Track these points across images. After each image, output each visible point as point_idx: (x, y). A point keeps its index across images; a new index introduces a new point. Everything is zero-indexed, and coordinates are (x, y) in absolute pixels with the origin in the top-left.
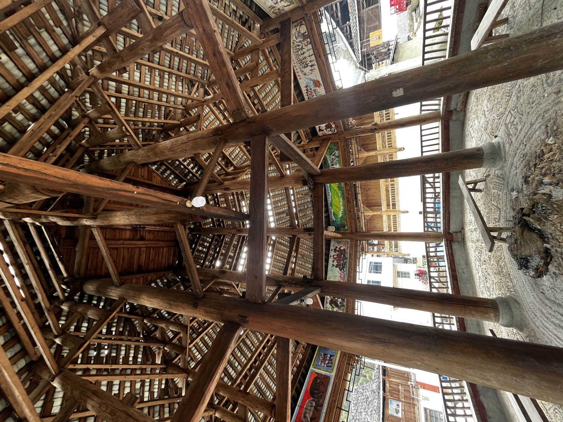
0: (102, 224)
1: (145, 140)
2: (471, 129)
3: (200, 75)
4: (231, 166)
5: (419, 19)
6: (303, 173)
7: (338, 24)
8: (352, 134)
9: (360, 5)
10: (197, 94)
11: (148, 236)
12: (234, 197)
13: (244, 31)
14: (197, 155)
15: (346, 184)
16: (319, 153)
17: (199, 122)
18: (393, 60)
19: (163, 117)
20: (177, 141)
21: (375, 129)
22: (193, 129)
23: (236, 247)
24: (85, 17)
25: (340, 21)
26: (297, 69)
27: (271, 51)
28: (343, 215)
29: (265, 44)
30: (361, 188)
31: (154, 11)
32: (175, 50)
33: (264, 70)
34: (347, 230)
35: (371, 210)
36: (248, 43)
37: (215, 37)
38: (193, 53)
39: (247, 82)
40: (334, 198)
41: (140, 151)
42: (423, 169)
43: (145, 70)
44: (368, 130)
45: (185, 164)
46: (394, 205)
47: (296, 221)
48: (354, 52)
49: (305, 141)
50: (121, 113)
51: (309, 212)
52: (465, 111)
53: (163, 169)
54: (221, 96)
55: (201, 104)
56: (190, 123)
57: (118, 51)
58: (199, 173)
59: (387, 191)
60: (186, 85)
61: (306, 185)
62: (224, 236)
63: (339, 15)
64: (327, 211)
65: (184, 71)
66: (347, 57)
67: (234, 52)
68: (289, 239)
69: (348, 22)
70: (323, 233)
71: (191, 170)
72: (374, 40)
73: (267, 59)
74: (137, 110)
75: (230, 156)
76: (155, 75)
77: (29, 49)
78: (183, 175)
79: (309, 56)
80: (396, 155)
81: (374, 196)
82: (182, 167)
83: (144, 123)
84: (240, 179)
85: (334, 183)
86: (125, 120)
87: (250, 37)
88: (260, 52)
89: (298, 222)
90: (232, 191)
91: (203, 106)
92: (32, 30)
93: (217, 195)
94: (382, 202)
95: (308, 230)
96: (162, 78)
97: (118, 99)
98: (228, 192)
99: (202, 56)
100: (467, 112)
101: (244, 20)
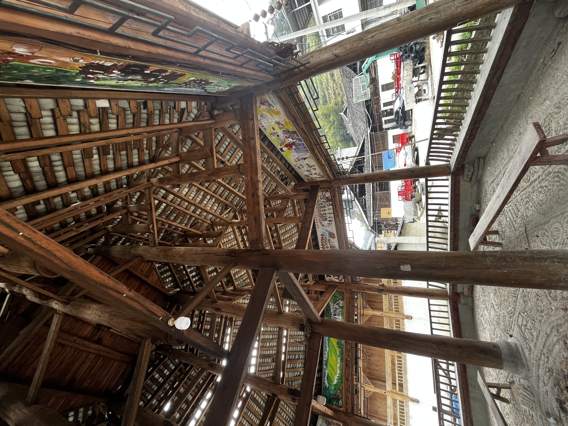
0: (69, 313)
1: (163, 239)
2: (482, 319)
3: (236, 203)
4: (232, 285)
5: (422, 209)
6: (302, 316)
7: (355, 195)
8: (358, 288)
9: (374, 188)
10: (227, 216)
11: (107, 340)
12: (221, 320)
13: (281, 184)
14: (204, 267)
15: (346, 342)
16: (323, 298)
17: (219, 238)
18: (400, 233)
19: (190, 225)
20: (191, 250)
21: (382, 290)
22: (210, 242)
23: (199, 387)
24: (170, 149)
25: (358, 194)
26: (317, 220)
27: (299, 202)
28: (338, 382)
29: (296, 197)
30: (363, 351)
31: (220, 157)
32: (224, 183)
33: (289, 213)
34: (341, 407)
35: (374, 384)
36: (281, 192)
37: (258, 185)
38: (237, 188)
39: (272, 219)
40: (331, 355)
41: (154, 248)
42: (434, 352)
43: (194, 189)
44: (375, 288)
45: (189, 270)
46: (401, 385)
47: (282, 373)
48: (367, 218)
49: (311, 282)
50: (157, 213)
51: (299, 365)
52: (472, 297)
53: (165, 269)
54: (247, 223)
55: (227, 224)
56: (210, 237)
57: (181, 173)
58: (198, 283)
59: (393, 364)
60: (221, 207)
61: (303, 331)
62: (192, 367)
63: (358, 190)
64: (320, 370)
65: (224, 197)
66: (360, 219)
67: (269, 195)
68: (266, 397)
69: (364, 197)
70: (310, 403)
71: (191, 278)
72: (384, 213)
73: (294, 206)
74: (171, 214)
75: (235, 276)
76: (200, 194)
77: (118, 156)
78: (181, 281)
79: (329, 213)
80: (404, 322)
81: (377, 366)
82: (184, 272)
83: (171, 226)
84: (235, 302)
85: (334, 337)
86: (156, 219)
87: (285, 189)
88: (290, 201)
89: (284, 375)
90: (222, 314)
91: (228, 226)
92: (128, 147)
93: (205, 312)
94: (387, 377)
95: (293, 393)
96: (204, 197)
97: (160, 203)
98: (217, 313)
99: (242, 191)
100: (475, 299)
101: (284, 178)
